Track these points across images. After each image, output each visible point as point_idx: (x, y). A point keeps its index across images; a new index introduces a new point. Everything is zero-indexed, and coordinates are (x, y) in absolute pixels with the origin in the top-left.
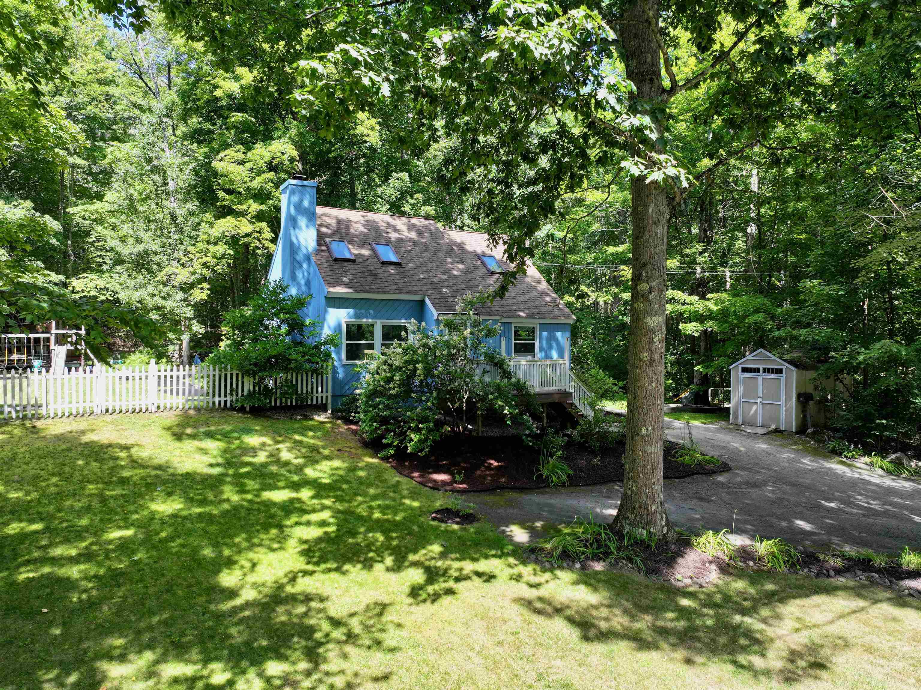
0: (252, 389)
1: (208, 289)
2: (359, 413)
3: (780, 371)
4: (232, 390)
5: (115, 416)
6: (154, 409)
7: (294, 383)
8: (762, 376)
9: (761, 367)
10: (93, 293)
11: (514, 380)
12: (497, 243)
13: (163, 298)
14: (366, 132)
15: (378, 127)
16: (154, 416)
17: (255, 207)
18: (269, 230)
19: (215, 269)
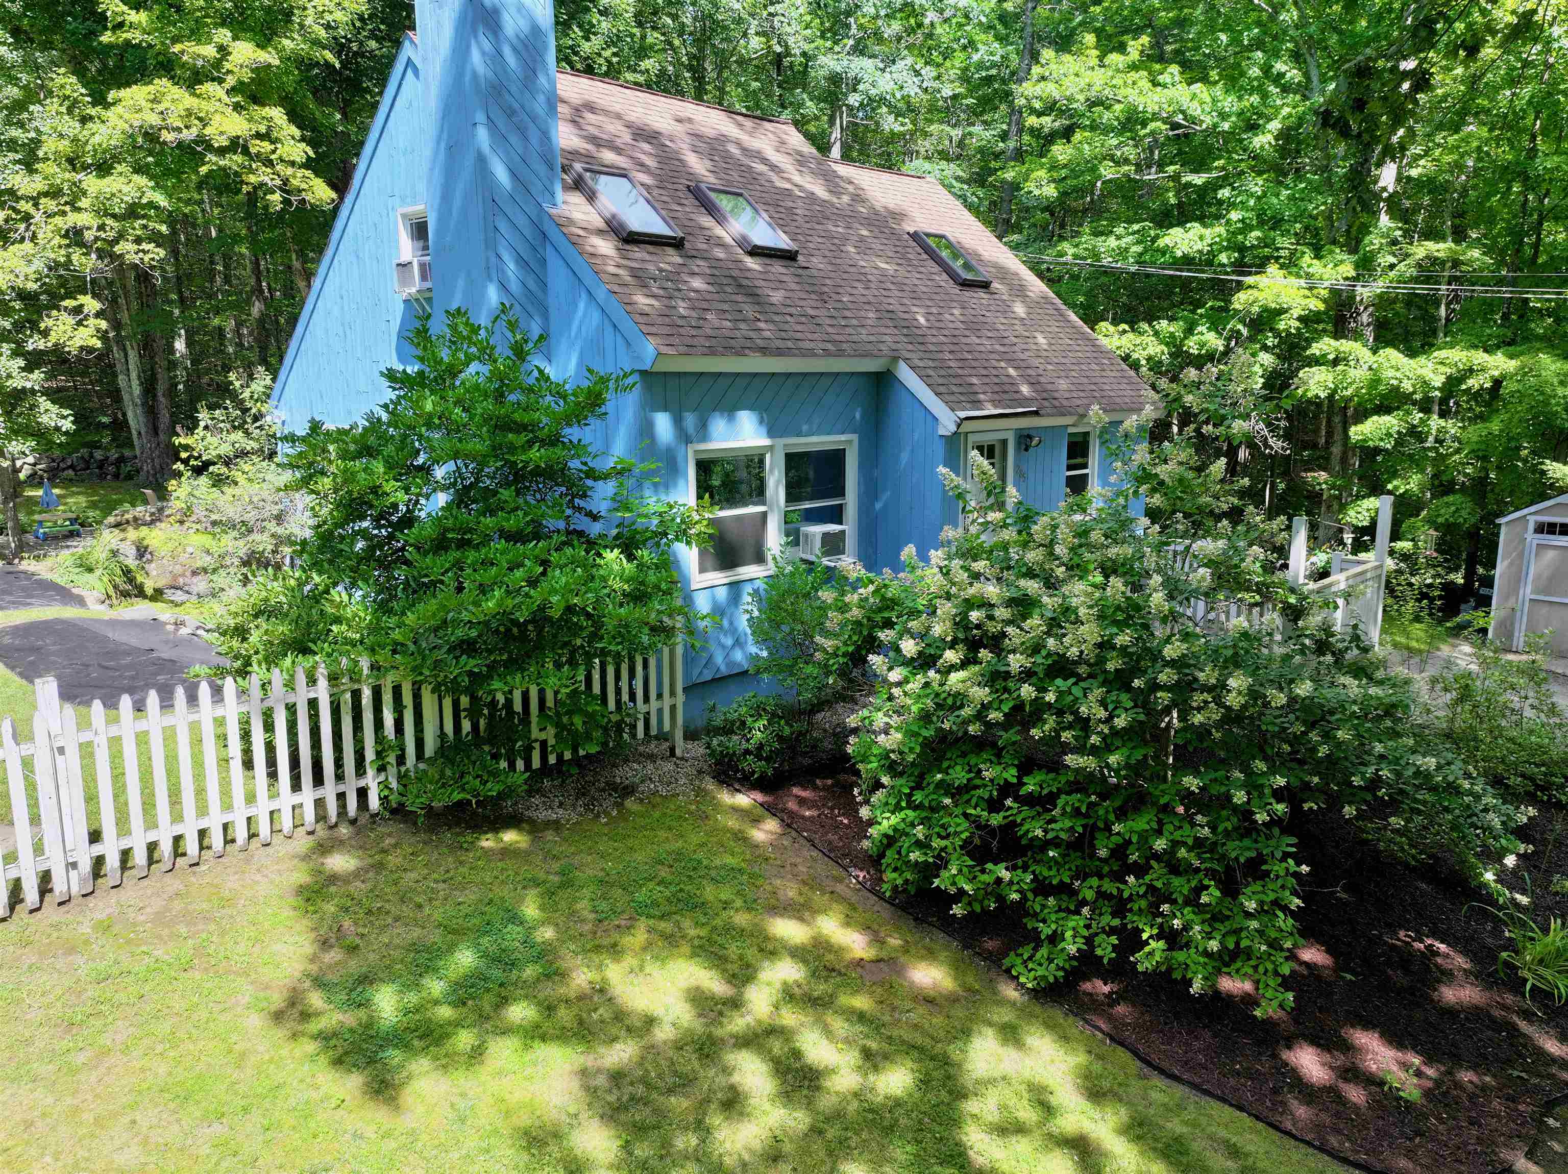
0: (449, 732)
4: (381, 747)
6: (79, 882)
17: (241, 53)
19: (118, 249)
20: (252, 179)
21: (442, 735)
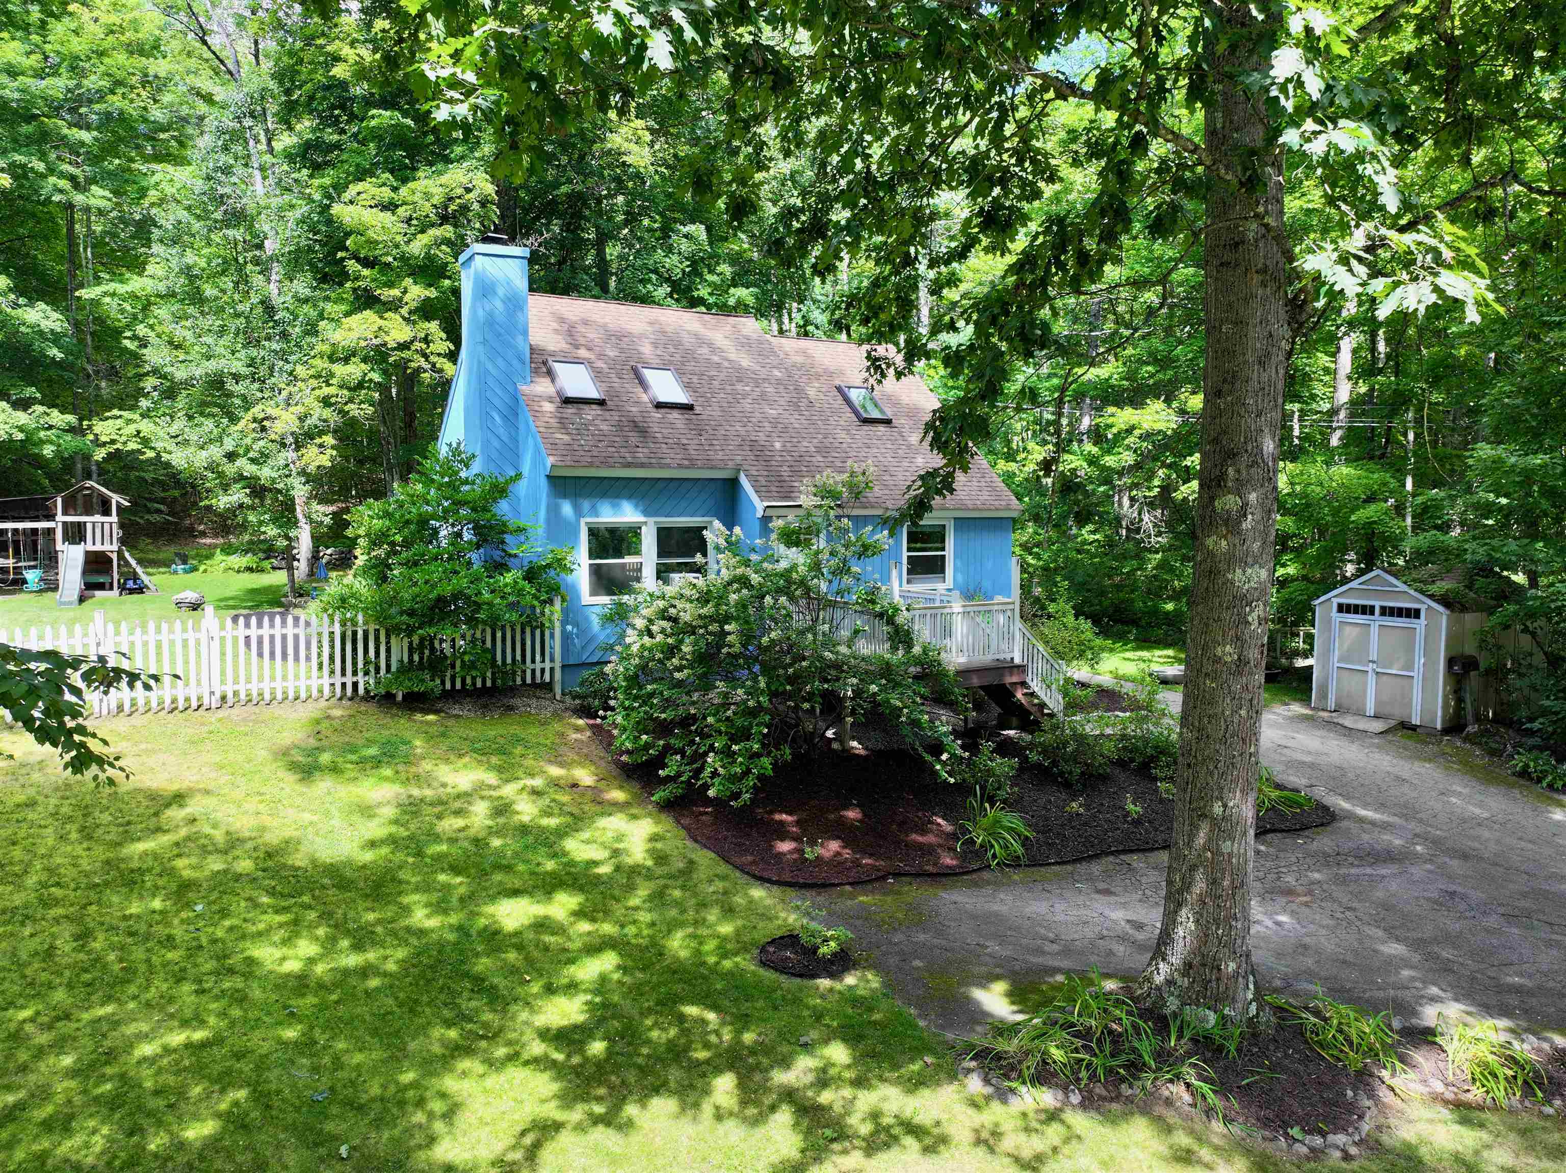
0: (406, 659)
1: (333, 447)
2: (613, 709)
3: (1416, 614)
4: (367, 663)
5: (136, 719)
6: (215, 702)
7: (489, 644)
8: (1376, 622)
9: (1377, 604)
10: (132, 446)
11: (917, 650)
12: (883, 375)
13: (253, 461)
14: (626, 146)
15: (648, 137)
16: (212, 717)
17: (416, 292)
18: (444, 336)
19: (346, 408)
20: (413, 365)
21: (402, 661)
